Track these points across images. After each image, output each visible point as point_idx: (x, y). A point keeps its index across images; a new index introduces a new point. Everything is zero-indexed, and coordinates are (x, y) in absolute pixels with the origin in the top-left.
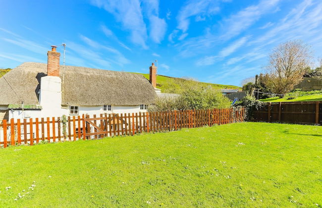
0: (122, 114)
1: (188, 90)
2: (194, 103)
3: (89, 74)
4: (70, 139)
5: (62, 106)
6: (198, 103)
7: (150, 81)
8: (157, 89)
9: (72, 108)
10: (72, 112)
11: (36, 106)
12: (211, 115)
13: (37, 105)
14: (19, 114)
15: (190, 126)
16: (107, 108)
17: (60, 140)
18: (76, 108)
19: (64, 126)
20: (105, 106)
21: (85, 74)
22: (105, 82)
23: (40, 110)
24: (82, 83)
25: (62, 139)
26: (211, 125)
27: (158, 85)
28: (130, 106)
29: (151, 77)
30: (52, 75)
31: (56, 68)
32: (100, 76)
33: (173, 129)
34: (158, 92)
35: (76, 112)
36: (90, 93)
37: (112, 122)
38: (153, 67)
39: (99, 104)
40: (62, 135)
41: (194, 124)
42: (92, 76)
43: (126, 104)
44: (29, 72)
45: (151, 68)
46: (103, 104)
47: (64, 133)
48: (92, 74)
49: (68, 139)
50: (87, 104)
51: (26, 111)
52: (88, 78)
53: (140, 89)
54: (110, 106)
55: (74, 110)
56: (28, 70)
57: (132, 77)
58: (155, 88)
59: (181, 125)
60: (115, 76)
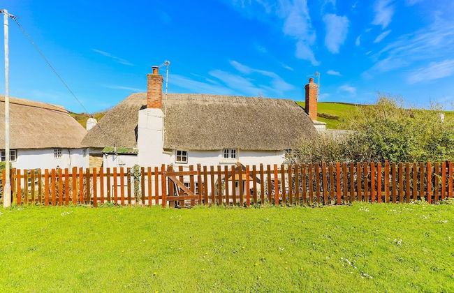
0: (254, 167)
1: (372, 120)
2: (387, 148)
3: (207, 104)
4: (144, 202)
5: (165, 149)
6: (395, 147)
7: (306, 110)
8: (318, 122)
9: (179, 153)
10: (178, 159)
11: (132, 149)
12: (434, 178)
13: (134, 149)
14: (114, 160)
15: (374, 198)
16: (230, 154)
17: (130, 203)
18: (185, 153)
19: (135, 182)
20: (226, 151)
21: (201, 103)
22: (229, 114)
23: (136, 155)
24: (195, 116)
25: (133, 202)
26: (433, 200)
27: (321, 116)
28: (266, 151)
29: (307, 102)
30: (152, 106)
31: (157, 97)
32: (223, 106)
33: (333, 202)
34: (321, 128)
35: (184, 159)
36: (203, 131)
37: (237, 177)
38: (312, 85)
39: (216, 148)
40: (133, 195)
41: (384, 193)
42: (210, 106)
43: (260, 148)
44: (133, 106)
45: (307, 88)
46: (222, 148)
47: (136, 193)
48: (212, 103)
49: (140, 202)
50: (198, 148)
51: (121, 157)
52: (205, 109)
53: (286, 124)
54: (234, 151)
55: (182, 156)
56: (133, 103)
57: (275, 104)
58: (315, 121)
59: (352, 194)
60: (245, 105)
